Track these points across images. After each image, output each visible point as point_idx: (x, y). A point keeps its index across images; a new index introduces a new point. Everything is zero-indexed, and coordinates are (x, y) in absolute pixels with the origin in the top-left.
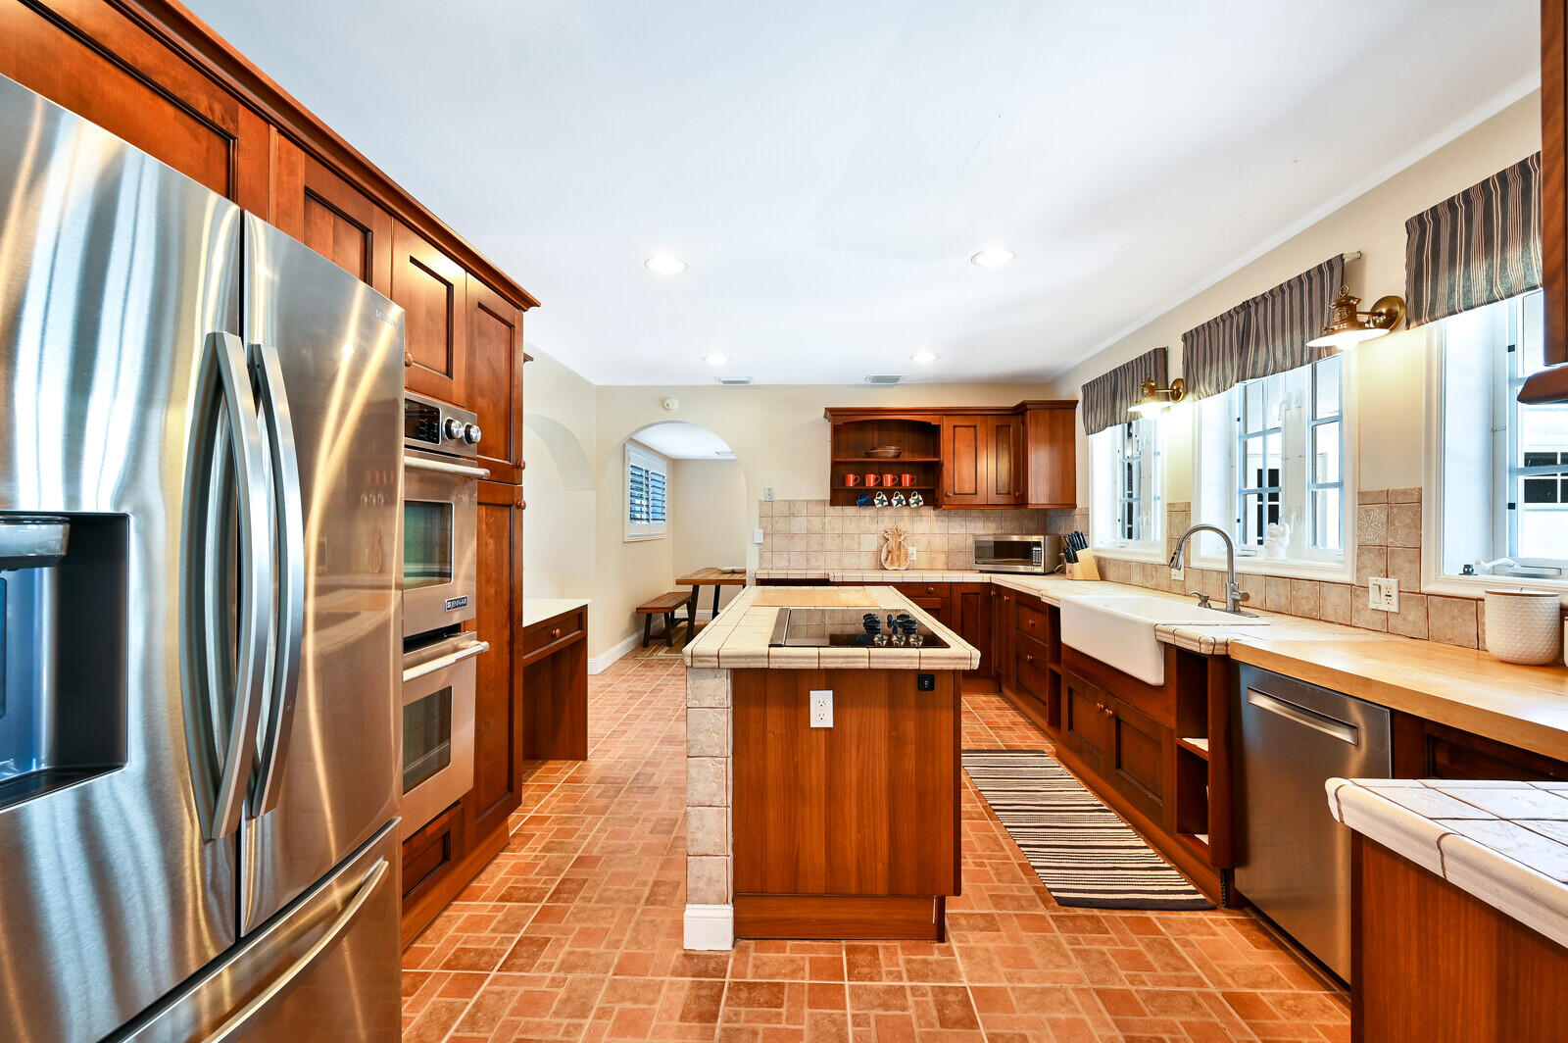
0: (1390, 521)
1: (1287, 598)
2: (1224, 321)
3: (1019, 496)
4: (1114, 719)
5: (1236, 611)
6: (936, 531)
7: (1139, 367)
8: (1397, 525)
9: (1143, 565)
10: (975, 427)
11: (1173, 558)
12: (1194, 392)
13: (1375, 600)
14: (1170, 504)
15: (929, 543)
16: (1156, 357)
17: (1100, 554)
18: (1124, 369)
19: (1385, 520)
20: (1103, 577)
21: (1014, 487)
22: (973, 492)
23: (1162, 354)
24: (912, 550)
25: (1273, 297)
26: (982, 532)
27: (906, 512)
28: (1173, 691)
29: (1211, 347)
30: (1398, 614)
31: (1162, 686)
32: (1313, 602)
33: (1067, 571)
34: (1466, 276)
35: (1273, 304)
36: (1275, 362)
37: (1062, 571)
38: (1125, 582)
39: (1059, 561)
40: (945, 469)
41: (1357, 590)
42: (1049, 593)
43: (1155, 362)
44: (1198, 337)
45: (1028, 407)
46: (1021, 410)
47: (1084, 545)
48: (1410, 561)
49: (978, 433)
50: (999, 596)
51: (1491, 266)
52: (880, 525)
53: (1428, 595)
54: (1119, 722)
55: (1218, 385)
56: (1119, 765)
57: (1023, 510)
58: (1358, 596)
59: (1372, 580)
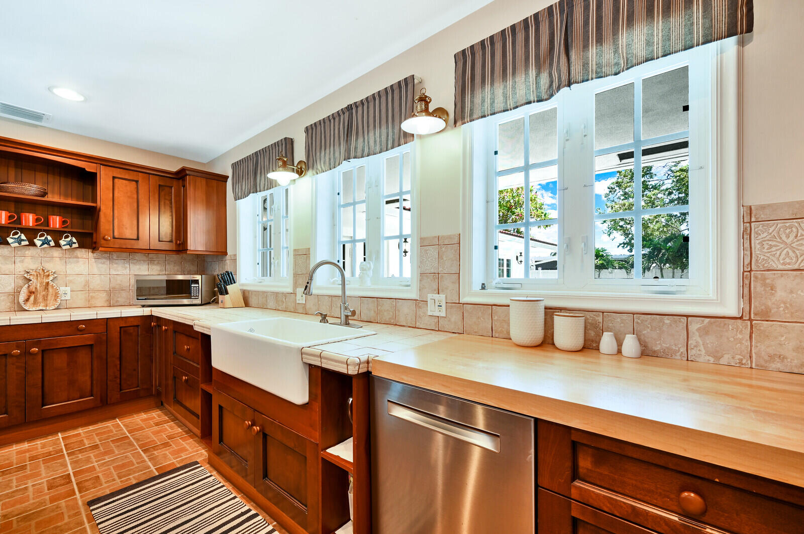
0: (440, 257)
1: (375, 312)
2: (334, 119)
3: (180, 244)
4: (261, 433)
5: (347, 324)
6: (96, 271)
7: (274, 151)
8: (445, 259)
9: (276, 294)
10: (137, 182)
11: (306, 287)
12: (313, 169)
13: (432, 310)
14: (295, 250)
15: (87, 283)
16: (286, 144)
17: (245, 288)
18: (264, 151)
19: (437, 256)
20: (247, 304)
21: (176, 237)
22: (135, 237)
23: (289, 143)
24: (62, 289)
25: (368, 102)
26: (146, 273)
27: (56, 253)
28: (317, 407)
29: (325, 137)
30: (445, 317)
31: (307, 404)
32: (391, 313)
33: (220, 302)
34: (492, 92)
35: (368, 108)
36: (369, 148)
37: (216, 302)
38: (263, 307)
39: (214, 294)
40: (102, 215)
41: (419, 303)
42: (202, 323)
43: (286, 147)
44: (316, 129)
45: (187, 172)
46: (181, 175)
47: (233, 281)
48: (453, 282)
49: (140, 188)
50: (159, 326)
51: (505, 87)
52: (18, 265)
53: (463, 304)
54: (265, 436)
55: (330, 164)
56: (265, 475)
57: (184, 255)
58: (420, 307)
59: (430, 296)
